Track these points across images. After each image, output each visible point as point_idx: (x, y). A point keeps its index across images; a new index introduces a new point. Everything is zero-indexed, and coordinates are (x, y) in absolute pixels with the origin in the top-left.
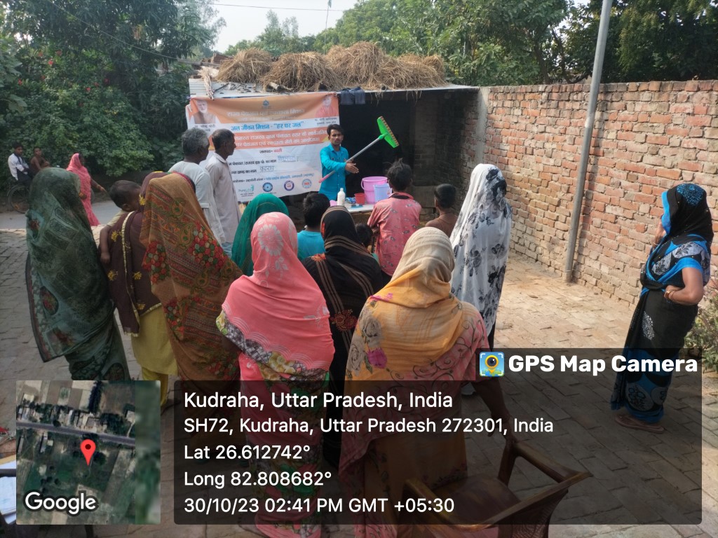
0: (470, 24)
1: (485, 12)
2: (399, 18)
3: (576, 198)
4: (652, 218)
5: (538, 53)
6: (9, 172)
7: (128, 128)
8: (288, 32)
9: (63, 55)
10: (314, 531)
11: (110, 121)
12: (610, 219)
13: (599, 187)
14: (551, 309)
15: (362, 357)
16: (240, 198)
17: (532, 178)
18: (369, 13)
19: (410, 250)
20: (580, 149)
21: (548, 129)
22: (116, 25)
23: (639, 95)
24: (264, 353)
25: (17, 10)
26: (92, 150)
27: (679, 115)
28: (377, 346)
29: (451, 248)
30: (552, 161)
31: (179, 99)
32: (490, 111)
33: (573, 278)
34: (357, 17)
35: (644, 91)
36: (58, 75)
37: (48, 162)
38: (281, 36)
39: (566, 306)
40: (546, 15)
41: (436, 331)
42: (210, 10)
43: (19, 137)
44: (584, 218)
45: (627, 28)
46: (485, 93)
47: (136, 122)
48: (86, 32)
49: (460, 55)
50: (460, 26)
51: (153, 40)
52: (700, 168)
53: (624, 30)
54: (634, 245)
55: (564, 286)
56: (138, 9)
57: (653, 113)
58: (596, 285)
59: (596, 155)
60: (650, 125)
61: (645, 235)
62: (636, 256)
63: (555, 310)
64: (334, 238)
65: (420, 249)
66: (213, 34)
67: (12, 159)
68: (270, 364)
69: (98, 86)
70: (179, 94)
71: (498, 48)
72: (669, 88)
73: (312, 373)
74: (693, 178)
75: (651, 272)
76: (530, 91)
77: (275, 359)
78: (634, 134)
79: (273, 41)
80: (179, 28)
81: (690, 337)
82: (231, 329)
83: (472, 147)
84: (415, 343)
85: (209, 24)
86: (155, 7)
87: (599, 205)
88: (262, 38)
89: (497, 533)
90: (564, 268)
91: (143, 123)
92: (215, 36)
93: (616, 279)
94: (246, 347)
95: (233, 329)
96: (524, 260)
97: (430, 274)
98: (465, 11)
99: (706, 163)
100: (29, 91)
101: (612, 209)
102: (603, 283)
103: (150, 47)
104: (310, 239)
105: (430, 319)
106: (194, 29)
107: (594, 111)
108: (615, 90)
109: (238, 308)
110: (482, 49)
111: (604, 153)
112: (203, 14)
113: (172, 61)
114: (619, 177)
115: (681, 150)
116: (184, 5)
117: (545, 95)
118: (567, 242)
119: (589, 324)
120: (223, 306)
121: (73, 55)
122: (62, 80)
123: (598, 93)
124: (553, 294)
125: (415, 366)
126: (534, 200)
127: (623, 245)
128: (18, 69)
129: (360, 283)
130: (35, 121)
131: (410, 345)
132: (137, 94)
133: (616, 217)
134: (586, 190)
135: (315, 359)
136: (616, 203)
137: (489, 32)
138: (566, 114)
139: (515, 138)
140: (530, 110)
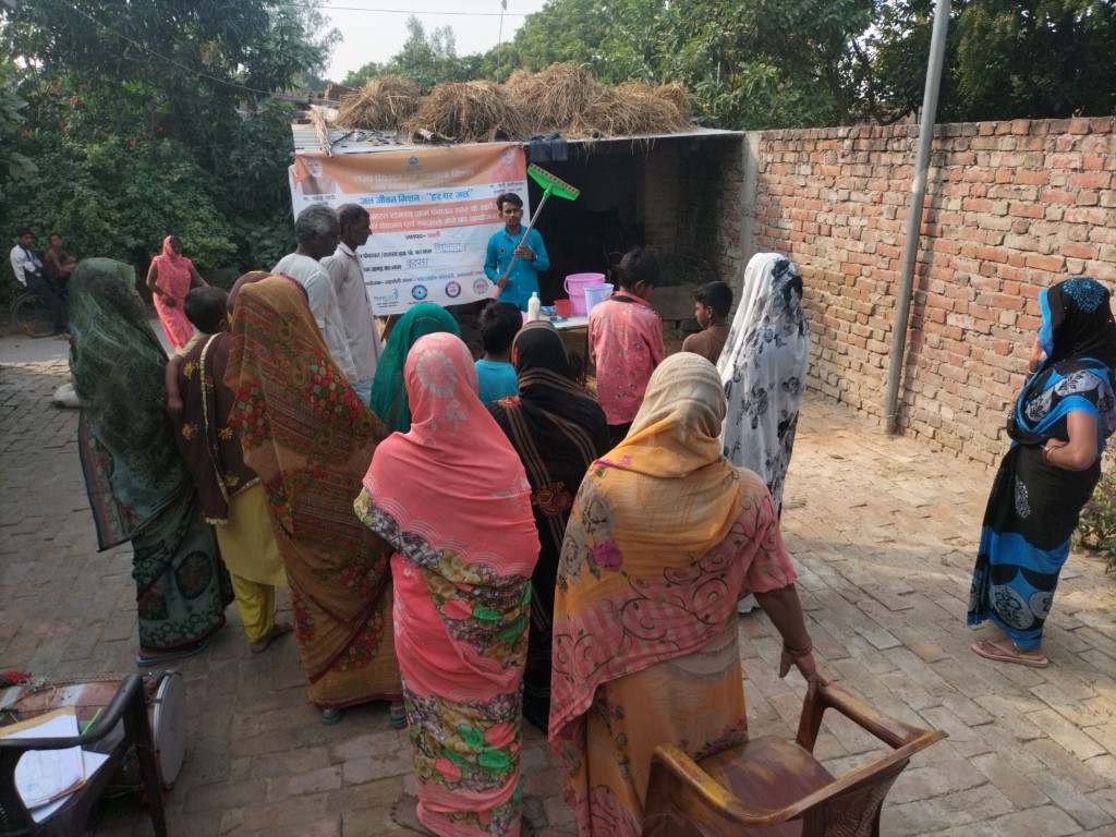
0: (727, 33)
1: (751, 15)
2: (616, 26)
3: (900, 301)
4: (1021, 332)
5: (832, 78)
6: (12, 272)
7: (196, 202)
8: (439, 49)
9: (92, 90)
10: (511, 827)
11: (167, 192)
12: (953, 335)
13: (936, 285)
14: (864, 476)
15: (582, 555)
16: (377, 311)
17: (829, 272)
18: (565, 19)
19: (658, 389)
20: (905, 226)
21: (854, 196)
22: (174, 42)
23: (996, 141)
24: (432, 552)
25: (19, 20)
26: (141, 237)
27: (1060, 172)
28: (607, 537)
29: (720, 384)
30: (861, 246)
31: (275, 155)
32: (761, 169)
33: (897, 427)
34: (545, 25)
35: (1004, 134)
36: (85, 122)
37: (72, 258)
38: (429, 55)
39: (888, 470)
40: (845, 17)
41: (699, 512)
42: (317, 17)
43: (27, 219)
44: (913, 333)
45: (969, 37)
46: (754, 140)
47: (209, 193)
48: (128, 53)
49: (713, 82)
50: (711, 38)
51: (231, 65)
52: (1094, 256)
53: (964, 41)
54: (992, 375)
55: (883, 440)
56: (208, 16)
57: (1019, 169)
58: (934, 438)
59: (931, 235)
60: (1014, 187)
61: (1010, 358)
62: (996, 392)
63: (871, 478)
64: (532, 370)
65: (674, 387)
66: (323, 54)
67: (17, 253)
68: (440, 570)
69: (148, 138)
70: (274, 149)
71: (772, 70)
72: (1043, 130)
73: (507, 582)
74: (1084, 269)
75: (1025, 417)
76: (824, 137)
77: (449, 561)
78: (990, 201)
79: (418, 63)
80: (271, 46)
81: (1085, 516)
82: (378, 516)
83: (735, 225)
84: (667, 532)
85: (317, 38)
86: (234, 12)
87: (937, 312)
88: (399, 59)
89: (801, 829)
90: (883, 412)
91: (219, 195)
92: (326, 57)
93: (965, 427)
94: (403, 544)
95: (382, 517)
96: (820, 400)
97: (690, 426)
98: (719, 14)
99: (1103, 246)
100: (41, 147)
101: (957, 319)
102: (944, 434)
103: (227, 76)
104: (493, 373)
105: (691, 494)
106: (296, 47)
107: (925, 166)
108: (958, 134)
109: (389, 483)
110: (747, 72)
111: (942, 232)
112: (307, 23)
113: (261, 97)
114: (967, 269)
115: (1064, 226)
116: (277, 9)
117: (847, 142)
118: (888, 371)
119: (924, 498)
120: (364, 480)
121: (107, 91)
122: (92, 129)
123: (932, 138)
124: (868, 453)
125: (666, 568)
126: (834, 307)
127: (974, 374)
128: (22, 112)
129: (576, 441)
130: (51, 194)
131: (658, 535)
132: (209, 149)
133: (964, 331)
134: (915, 289)
135: (511, 560)
136: (964, 309)
137: (758, 46)
138: (882, 171)
139: (803, 211)
140: (826, 167)
